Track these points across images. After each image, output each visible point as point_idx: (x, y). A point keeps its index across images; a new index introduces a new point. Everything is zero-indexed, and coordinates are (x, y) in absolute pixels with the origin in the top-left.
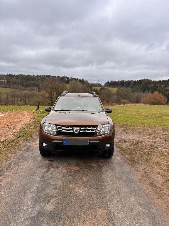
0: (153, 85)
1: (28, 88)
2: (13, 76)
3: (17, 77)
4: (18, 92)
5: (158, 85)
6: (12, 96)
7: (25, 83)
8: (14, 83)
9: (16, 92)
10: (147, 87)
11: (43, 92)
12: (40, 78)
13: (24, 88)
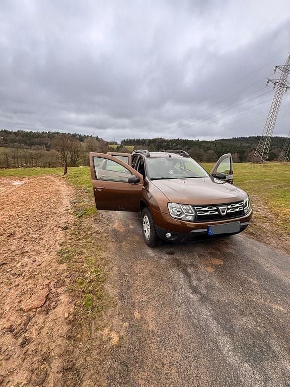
0: (166, 144)
1: (32, 147)
2: (10, 133)
3: (16, 134)
4: (21, 152)
5: (170, 144)
6: (14, 157)
7: (28, 141)
8: (13, 141)
9: (18, 152)
10: (161, 146)
11: (53, 151)
12: (46, 135)
13: (27, 147)
